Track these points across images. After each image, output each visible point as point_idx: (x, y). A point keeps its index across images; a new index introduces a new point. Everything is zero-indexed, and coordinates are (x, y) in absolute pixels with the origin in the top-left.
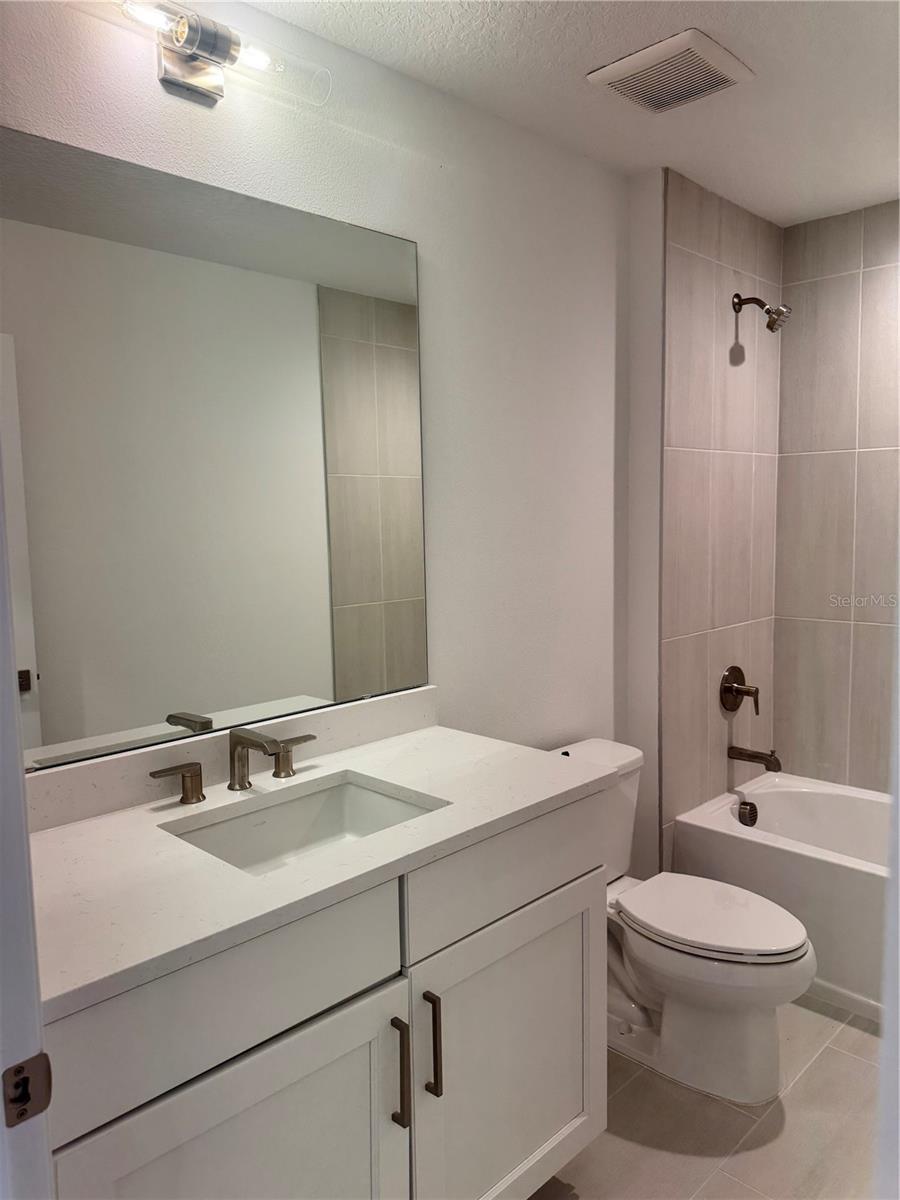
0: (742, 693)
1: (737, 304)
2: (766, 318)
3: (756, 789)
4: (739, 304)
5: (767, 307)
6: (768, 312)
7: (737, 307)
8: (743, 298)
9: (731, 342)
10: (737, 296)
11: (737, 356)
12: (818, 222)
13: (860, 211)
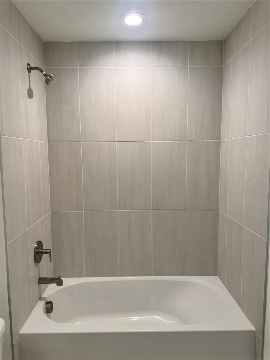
0: (42, 253)
1: (29, 69)
2: (44, 79)
3: (50, 293)
4: (30, 69)
5: (44, 73)
6: (45, 75)
7: (29, 70)
8: (31, 66)
9: (28, 87)
10: (28, 64)
11: (30, 94)
12: (59, 43)
13: (76, 42)
